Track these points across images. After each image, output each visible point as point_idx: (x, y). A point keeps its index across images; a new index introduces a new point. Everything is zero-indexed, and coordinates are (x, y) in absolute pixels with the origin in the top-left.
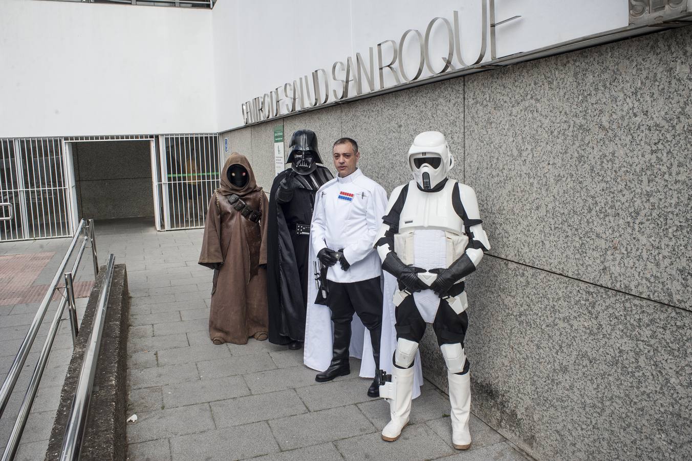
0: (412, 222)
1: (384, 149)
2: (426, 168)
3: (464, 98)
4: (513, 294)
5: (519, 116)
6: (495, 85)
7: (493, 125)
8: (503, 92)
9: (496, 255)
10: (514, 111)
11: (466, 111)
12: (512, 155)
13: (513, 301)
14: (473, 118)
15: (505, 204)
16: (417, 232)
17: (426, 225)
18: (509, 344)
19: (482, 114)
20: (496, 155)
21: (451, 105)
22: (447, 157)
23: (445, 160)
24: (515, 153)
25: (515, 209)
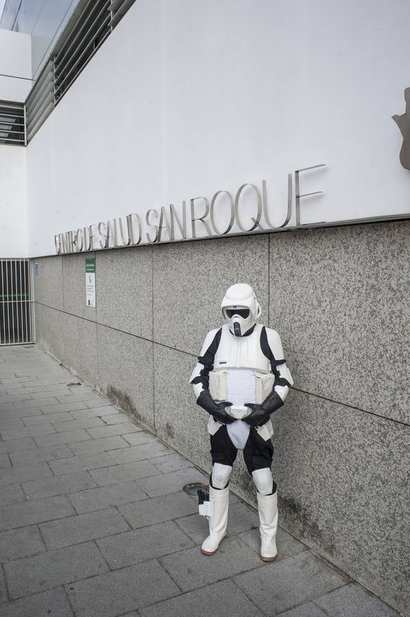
0: (225, 363)
1: (194, 289)
2: (237, 319)
3: (269, 252)
4: (313, 422)
5: (319, 273)
6: (297, 244)
7: (295, 278)
8: (305, 251)
9: (298, 388)
10: (315, 268)
11: (271, 263)
12: (312, 305)
13: (313, 428)
14: (277, 270)
15: (306, 345)
16: (230, 371)
17: (238, 366)
18: (310, 465)
19: (285, 267)
20: (298, 303)
21: (257, 257)
22: (255, 307)
23: (253, 311)
24: (316, 303)
25: (315, 351)
